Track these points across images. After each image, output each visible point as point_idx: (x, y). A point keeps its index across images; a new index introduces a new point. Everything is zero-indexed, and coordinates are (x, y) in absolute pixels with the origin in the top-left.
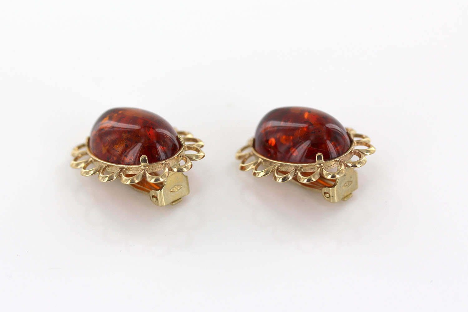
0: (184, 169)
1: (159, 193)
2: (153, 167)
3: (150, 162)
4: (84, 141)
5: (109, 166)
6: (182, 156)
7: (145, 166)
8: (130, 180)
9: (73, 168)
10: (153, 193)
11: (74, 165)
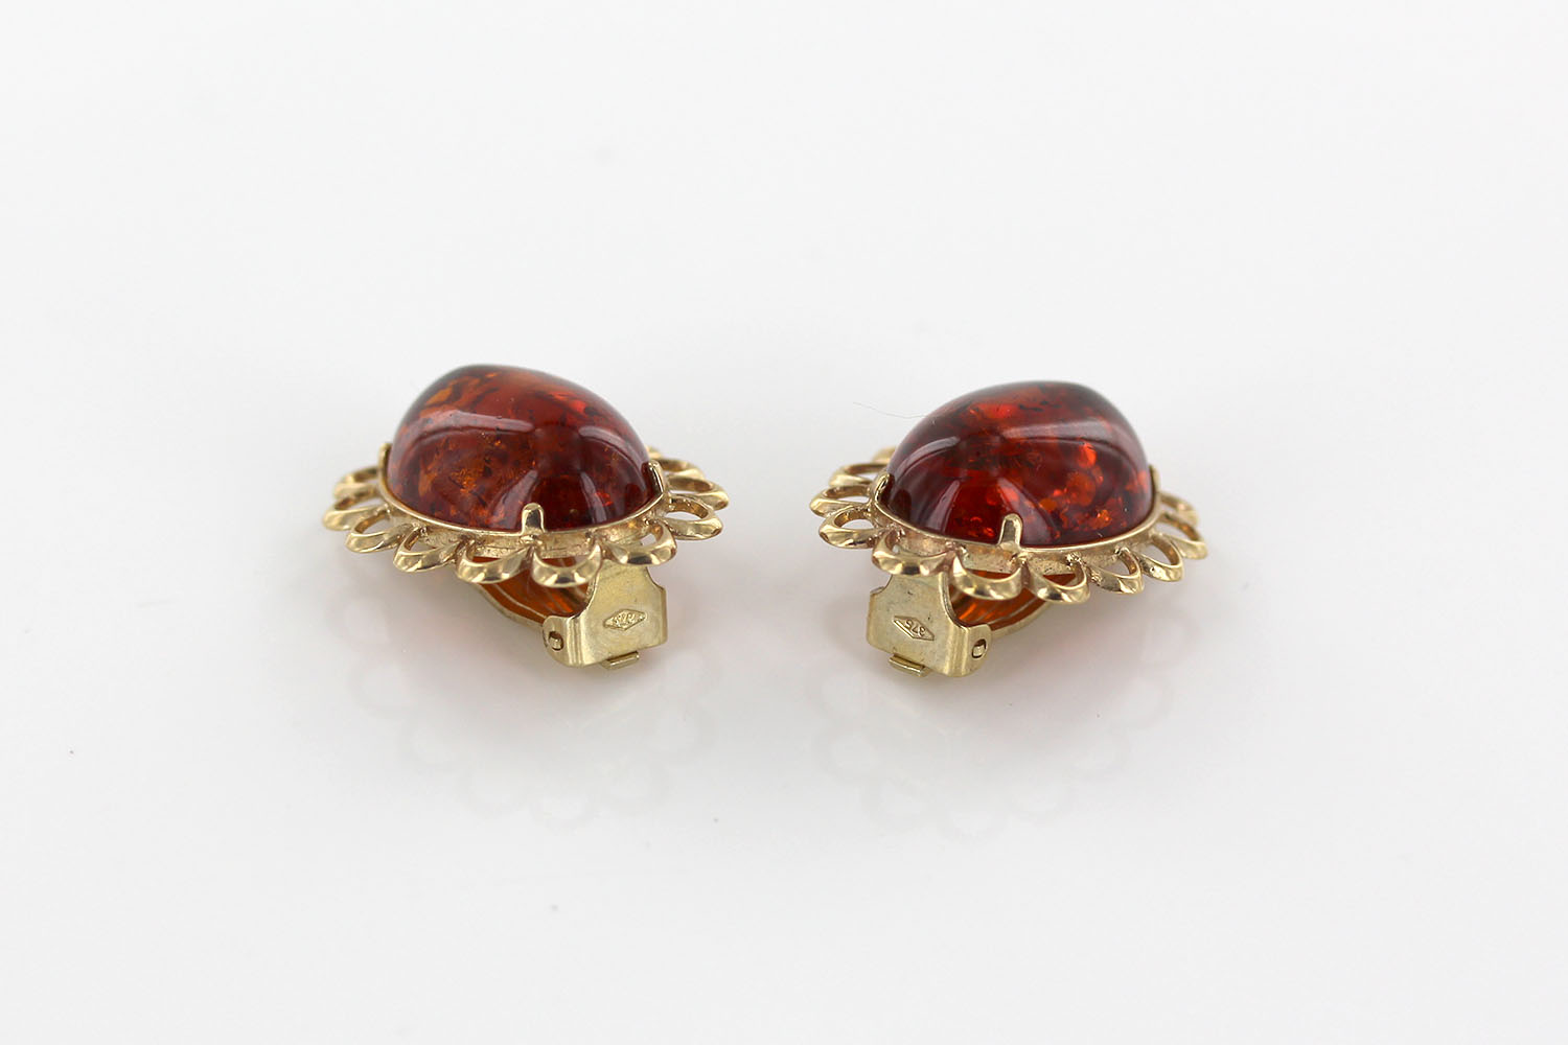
0: (653, 556)
1: (570, 623)
2: (556, 542)
3: (550, 526)
4: (374, 459)
5: (430, 529)
6: (651, 523)
7: (534, 537)
8: (485, 570)
9: (333, 529)
10: (551, 623)
11: (335, 522)
